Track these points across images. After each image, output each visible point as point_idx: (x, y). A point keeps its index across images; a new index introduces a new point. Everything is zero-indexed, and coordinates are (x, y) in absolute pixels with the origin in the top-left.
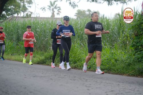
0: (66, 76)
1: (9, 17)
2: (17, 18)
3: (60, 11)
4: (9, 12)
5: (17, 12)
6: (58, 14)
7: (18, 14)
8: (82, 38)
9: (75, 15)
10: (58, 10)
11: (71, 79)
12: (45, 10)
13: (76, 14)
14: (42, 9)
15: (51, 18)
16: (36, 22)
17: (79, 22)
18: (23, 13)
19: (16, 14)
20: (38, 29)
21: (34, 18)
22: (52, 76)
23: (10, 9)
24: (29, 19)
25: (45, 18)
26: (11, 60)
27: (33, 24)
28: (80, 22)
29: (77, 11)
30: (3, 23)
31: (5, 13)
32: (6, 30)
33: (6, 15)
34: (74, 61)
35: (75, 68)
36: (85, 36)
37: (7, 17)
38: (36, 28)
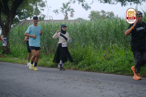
0: (79, 79)
1: (22, 20)
2: (30, 22)
3: (73, 13)
4: (22, 16)
6: (71, 16)
7: (31, 18)
8: (96, 40)
9: (89, 17)
10: (71, 12)
11: (84, 82)
12: (58, 12)
13: (90, 16)
14: (55, 11)
15: (64, 20)
16: (49, 25)
19: (29, 17)
20: (51, 33)
21: (47, 21)
22: (65, 79)
23: (23, 13)
24: (42, 22)
25: (58, 20)
26: (24, 64)
27: (46, 27)
28: (94, 23)
29: (91, 12)
30: (16, 28)
31: (18, 17)
32: (19, 34)
33: (19, 19)
34: (88, 64)
35: (89, 70)
36: (99, 38)
37: (20, 20)
38: (49, 32)
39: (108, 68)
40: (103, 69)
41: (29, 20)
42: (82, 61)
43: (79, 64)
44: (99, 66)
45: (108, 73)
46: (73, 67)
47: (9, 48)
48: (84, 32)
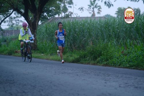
0: (92, 73)
2: (58, 19)
3: (100, 10)
4: (50, 14)
5: (58, 13)
6: (98, 13)
7: (59, 15)
9: (116, 14)
10: (98, 9)
11: (95, 75)
12: (83, 10)
13: (117, 12)
14: (80, 9)
15: (91, 17)
16: (75, 22)
17: (118, 20)
18: (64, 13)
20: (77, 29)
21: (74, 18)
22: (79, 72)
23: (51, 11)
24: (68, 19)
25: (83, 17)
26: (49, 60)
27: (72, 25)
29: (118, 9)
30: (44, 25)
31: (46, 15)
32: (46, 31)
33: (47, 17)
34: (106, 59)
35: (106, 65)
36: (122, 34)
37: (49, 18)
38: (75, 29)
39: (124, 63)
40: (119, 64)
41: (57, 18)
42: (101, 57)
43: (97, 60)
44: (116, 61)
45: (123, 68)
46: (93, 62)
47: (36, 44)
48: (108, 29)
